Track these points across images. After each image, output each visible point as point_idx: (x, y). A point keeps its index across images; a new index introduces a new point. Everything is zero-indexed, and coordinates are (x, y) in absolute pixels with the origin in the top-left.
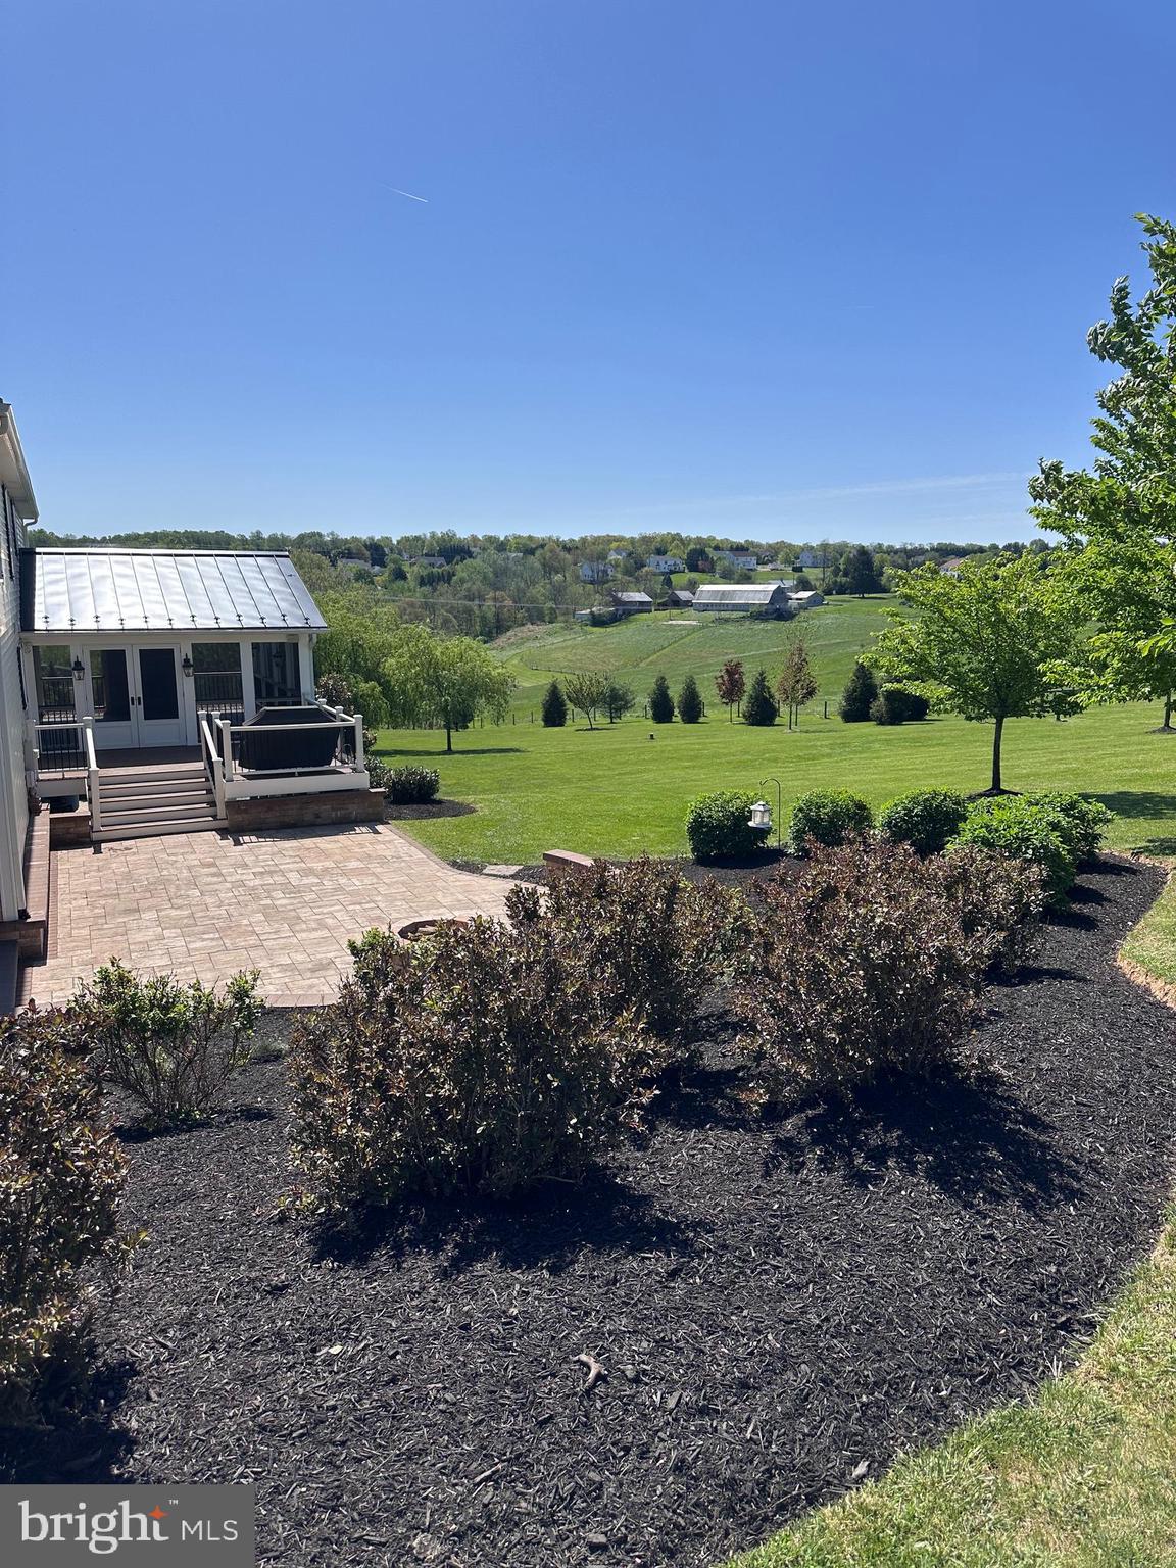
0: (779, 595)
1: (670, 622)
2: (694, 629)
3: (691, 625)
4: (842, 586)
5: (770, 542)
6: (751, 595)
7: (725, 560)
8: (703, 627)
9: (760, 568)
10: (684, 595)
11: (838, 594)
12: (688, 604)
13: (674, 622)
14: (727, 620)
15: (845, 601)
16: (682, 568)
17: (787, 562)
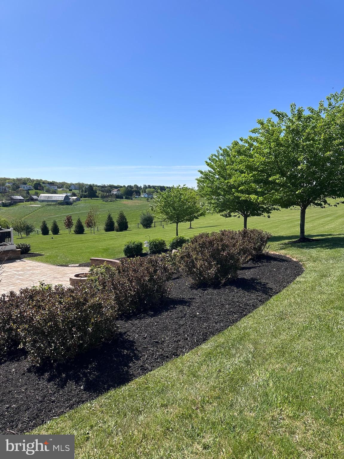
0: (67, 197)
1: (31, 205)
2: (40, 208)
3: (38, 206)
4: (85, 195)
5: (60, 182)
6: (58, 197)
7: (47, 187)
8: (43, 207)
9: (59, 189)
10: (35, 197)
11: (84, 198)
12: (36, 200)
13: (32, 205)
14: (50, 205)
15: (87, 200)
16: (32, 189)
17: (67, 188)
